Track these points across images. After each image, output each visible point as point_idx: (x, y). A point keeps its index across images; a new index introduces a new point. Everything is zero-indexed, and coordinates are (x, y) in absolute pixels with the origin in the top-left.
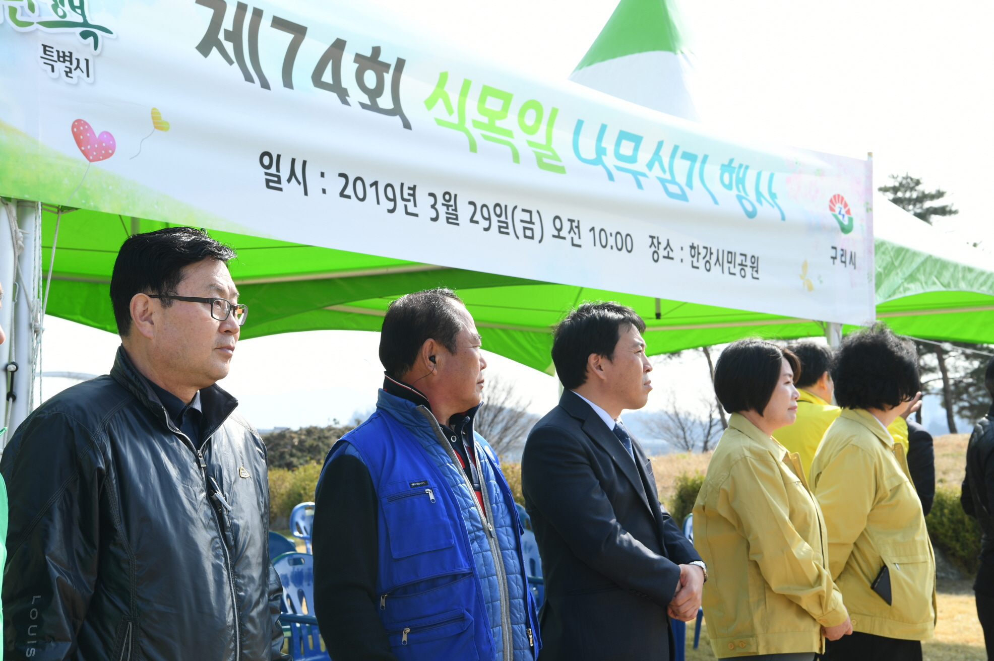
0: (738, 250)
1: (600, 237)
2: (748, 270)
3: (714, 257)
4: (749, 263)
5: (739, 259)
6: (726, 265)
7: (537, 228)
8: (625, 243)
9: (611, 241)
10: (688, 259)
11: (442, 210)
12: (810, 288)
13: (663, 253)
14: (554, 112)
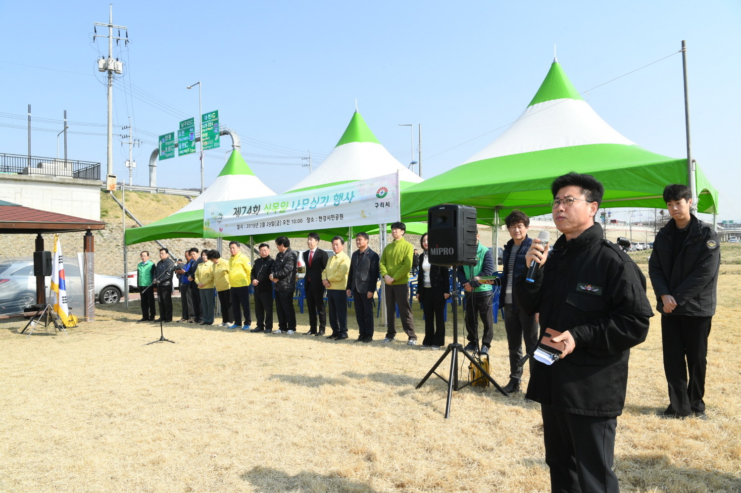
0: (334, 214)
1: (294, 221)
2: (339, 218)
3: (327, 218)
4: (339, 216)
5: (335, 216)
6: (331, 218)
7: (280, 224)
8: (300, 221)
9: (297, 221)
10: (318, 219)
11: (262, 225)
12: (365, 217)
13: (310, 220)
14: (288, 202)
